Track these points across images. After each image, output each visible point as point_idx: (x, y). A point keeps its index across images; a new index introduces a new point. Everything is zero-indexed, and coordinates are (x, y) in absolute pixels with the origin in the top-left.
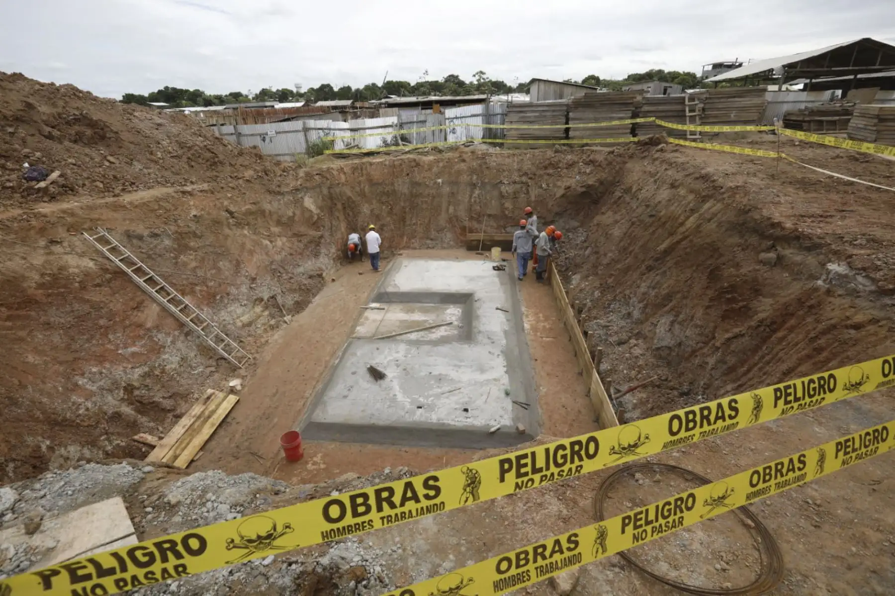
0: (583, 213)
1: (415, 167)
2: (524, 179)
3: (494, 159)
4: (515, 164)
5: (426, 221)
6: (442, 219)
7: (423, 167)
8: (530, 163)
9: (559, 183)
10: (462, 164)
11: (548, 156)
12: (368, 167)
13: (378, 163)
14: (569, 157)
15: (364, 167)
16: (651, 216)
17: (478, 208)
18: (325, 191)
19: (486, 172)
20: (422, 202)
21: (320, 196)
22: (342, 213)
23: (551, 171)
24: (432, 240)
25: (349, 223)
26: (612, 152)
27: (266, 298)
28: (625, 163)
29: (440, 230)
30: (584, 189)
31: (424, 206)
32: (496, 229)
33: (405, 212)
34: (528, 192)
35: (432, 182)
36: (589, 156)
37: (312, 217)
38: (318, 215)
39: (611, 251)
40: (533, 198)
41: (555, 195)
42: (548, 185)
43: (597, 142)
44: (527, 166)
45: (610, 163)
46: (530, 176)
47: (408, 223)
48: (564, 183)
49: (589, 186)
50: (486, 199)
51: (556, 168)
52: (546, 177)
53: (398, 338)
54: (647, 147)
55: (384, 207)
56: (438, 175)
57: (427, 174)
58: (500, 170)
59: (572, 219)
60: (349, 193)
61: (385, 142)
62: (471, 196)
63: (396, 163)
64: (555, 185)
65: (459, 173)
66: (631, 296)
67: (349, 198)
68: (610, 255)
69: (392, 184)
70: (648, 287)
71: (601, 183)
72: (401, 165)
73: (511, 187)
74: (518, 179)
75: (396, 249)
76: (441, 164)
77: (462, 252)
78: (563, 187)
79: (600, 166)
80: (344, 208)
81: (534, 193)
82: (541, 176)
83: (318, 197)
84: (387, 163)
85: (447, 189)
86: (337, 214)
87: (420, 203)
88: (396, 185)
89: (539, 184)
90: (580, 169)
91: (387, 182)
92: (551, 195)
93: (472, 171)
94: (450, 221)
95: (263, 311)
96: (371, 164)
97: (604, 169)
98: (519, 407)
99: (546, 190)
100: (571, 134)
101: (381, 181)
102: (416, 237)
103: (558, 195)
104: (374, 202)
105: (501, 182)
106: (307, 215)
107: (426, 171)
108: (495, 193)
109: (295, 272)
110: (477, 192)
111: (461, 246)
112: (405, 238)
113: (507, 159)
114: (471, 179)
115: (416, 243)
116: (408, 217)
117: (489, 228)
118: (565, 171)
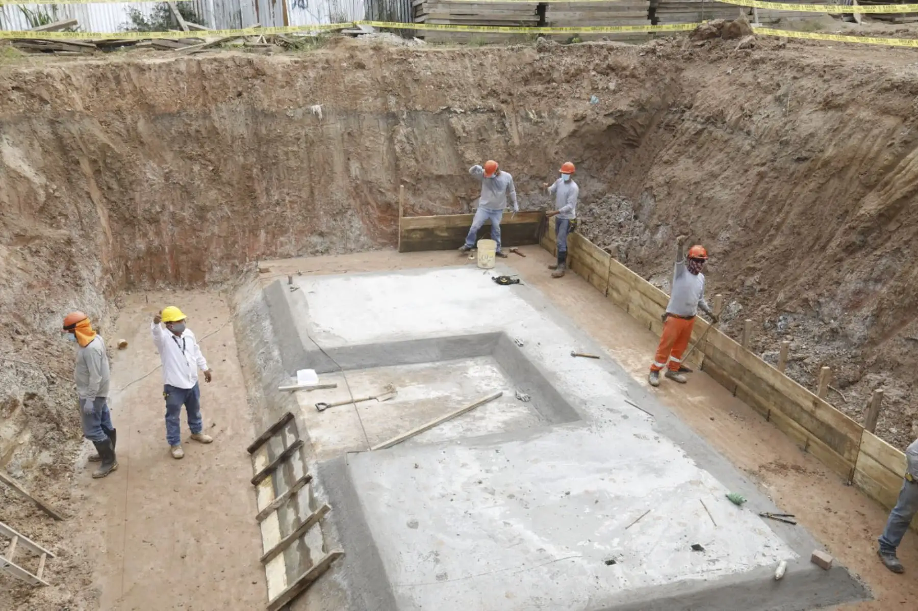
0: (611, 165)
1: (254, 77)
2: (492, 103)
3: (424, 62)
4: (469, 73)
5: (305, 194)
6: (339, 191)
7: (274, 80)
8: (496, 71)
9: (559, 110)
10: (360, 74)
11: (528, 59)
12: (134, 75)
13: (160, 67)
14: (568, 60)
15: (123, 74)
16: (799, 160)
17: (413, 163)
18: (45, 131)
19: (415, 89)
20: (286, 153)
21: (36, 144)
22: (93, 181)
23: (539, 88)
24: (321, 234)
25: (113, 207)
26: (653, 51)
27: (21, 398)
28: (679, 70)
29: (339, 213)
30: (611, 121)
31: (293, 163)
32: (452, 205)
33: (250, 178)
34: (503, 130)
35: (300, 111)
36: (606, 58)
37: (32, 193)
38: (46, 187)
39: (727, 228)
40: (516, 141)
41: (557, 133)
42: (539, 114)
43: (604, 31)
44: (492, 77)
45: (653, 71)
46: (502, 97)
47: (263, 200)
48: (569, 110)
49: (622, 114)
50: (424, 143)
51: (549, 82)
52: (534, 99)
53: (418, 439)
54: (713, 41)
55: (196, 168)
56: (311, 96)
57: (285, 94)
58: (442, 86)
59: (593, 177)
60: (103, 138)
61: (137, 19)
62: (391, 139)
63: (207, 68)
64: (552, 114)
65: (355, 91)
66: (822, 300)
67: (104, 148)
68: (724, 235)
69: (206, 116)
70: (866, 281)
71: (642, 108)
72: (219, 72)
73: (470, 119)
74: (479, 103)
75: (243, 261)
76: (312, 74)
77: (389, 255)
78: (570, 116)
79: (633, 76)
80: (97, 172)
81: (516, 131)
82: (522, 96)
83: (31, 145)
84: (183, 67)
85: (335, 127)
86: (82, 184)
87: (282, 157)
88: (215, 117)
89: (522, 113)
90: (593, 83)
91: (192, 111)
92: (549, 134)
93: (385, 88)
94: (356, 191)
95: (19, 434)
96: (141, 69)
97: (643, 81)
98: (778, 523)
99: (537, 123)
100: (549, 16)
101: (175, 109)
102: (286, 231)
103: (564, 134)
104: (169, 156)
105: (448, 109)
106: (22, 188)
107: (283, 87)
108: (441, 132)
109: (47, 329)
110: (402, 131)
111: (384, 245)
112: (263, 235)
113: (450, 64)
114: (385, 103)
115: (288, 243)
116: (259, 188)
117: (438, 203)
118: (565, 86)
